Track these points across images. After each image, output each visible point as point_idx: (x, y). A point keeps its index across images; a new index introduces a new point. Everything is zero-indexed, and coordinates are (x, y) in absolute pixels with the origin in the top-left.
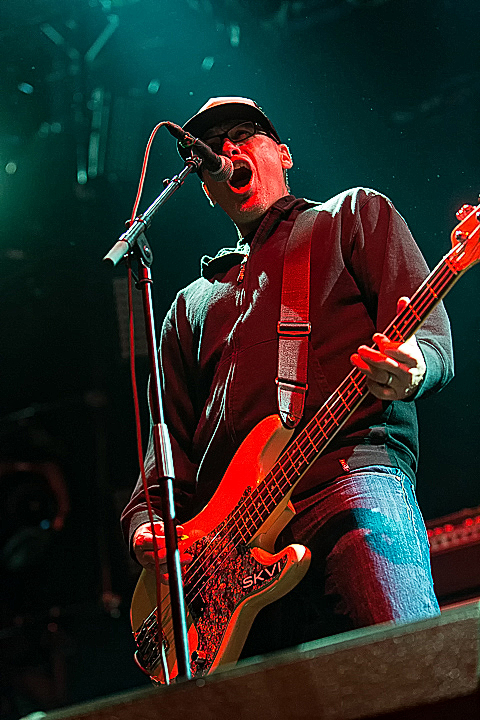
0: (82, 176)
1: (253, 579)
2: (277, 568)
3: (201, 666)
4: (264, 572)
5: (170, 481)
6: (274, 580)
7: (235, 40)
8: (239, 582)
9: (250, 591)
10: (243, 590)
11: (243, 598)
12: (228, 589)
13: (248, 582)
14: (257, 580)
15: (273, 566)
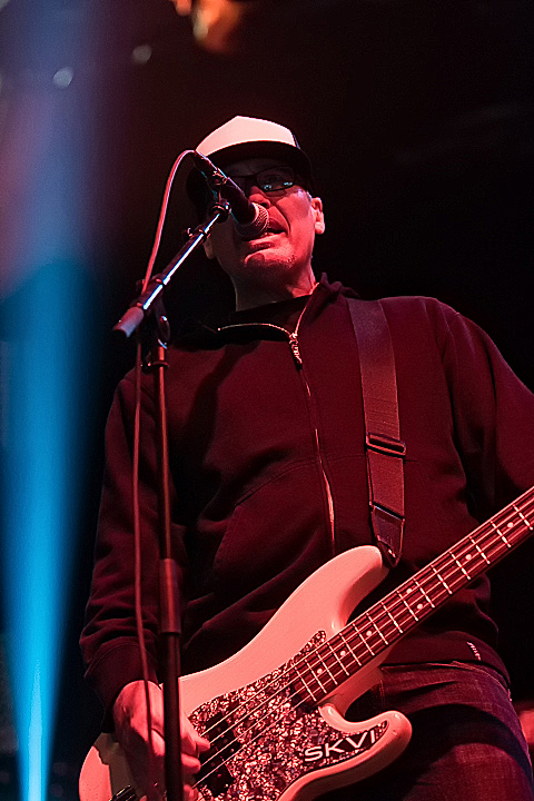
1: (323, 750)
2: (369, 736)
4: (345, 741)
6: (359, 753)
8: (296, 753)
9: (316, 766)
10: (305, 764)
11: (303, 773)
12: (275, 762)
13: (312, 752)
14: (331, 752)
15: (361, 734)
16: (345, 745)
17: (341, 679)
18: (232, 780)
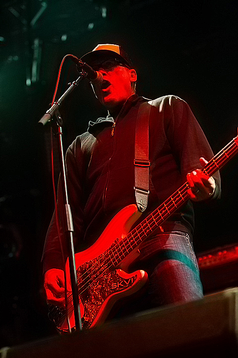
0: (28, 82)
1: (117, 285)
2: (131, 281)
3: (86, 324)
4: (124, 282)
5: (71, 233)
6: (128, 286)
7: (104, 15)
8: (109, 285)
9: (115, 290)
10: (111, 290)
11: (111, 294)
12: (103, 288)
13: (114, 286)
14: (119, 286)
15: (129, 279)
16: (123, 283)
17: (123, 258)
18: (90, 295)
